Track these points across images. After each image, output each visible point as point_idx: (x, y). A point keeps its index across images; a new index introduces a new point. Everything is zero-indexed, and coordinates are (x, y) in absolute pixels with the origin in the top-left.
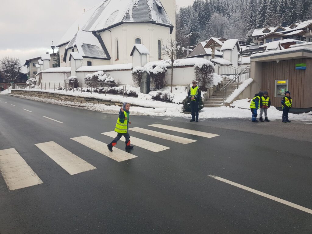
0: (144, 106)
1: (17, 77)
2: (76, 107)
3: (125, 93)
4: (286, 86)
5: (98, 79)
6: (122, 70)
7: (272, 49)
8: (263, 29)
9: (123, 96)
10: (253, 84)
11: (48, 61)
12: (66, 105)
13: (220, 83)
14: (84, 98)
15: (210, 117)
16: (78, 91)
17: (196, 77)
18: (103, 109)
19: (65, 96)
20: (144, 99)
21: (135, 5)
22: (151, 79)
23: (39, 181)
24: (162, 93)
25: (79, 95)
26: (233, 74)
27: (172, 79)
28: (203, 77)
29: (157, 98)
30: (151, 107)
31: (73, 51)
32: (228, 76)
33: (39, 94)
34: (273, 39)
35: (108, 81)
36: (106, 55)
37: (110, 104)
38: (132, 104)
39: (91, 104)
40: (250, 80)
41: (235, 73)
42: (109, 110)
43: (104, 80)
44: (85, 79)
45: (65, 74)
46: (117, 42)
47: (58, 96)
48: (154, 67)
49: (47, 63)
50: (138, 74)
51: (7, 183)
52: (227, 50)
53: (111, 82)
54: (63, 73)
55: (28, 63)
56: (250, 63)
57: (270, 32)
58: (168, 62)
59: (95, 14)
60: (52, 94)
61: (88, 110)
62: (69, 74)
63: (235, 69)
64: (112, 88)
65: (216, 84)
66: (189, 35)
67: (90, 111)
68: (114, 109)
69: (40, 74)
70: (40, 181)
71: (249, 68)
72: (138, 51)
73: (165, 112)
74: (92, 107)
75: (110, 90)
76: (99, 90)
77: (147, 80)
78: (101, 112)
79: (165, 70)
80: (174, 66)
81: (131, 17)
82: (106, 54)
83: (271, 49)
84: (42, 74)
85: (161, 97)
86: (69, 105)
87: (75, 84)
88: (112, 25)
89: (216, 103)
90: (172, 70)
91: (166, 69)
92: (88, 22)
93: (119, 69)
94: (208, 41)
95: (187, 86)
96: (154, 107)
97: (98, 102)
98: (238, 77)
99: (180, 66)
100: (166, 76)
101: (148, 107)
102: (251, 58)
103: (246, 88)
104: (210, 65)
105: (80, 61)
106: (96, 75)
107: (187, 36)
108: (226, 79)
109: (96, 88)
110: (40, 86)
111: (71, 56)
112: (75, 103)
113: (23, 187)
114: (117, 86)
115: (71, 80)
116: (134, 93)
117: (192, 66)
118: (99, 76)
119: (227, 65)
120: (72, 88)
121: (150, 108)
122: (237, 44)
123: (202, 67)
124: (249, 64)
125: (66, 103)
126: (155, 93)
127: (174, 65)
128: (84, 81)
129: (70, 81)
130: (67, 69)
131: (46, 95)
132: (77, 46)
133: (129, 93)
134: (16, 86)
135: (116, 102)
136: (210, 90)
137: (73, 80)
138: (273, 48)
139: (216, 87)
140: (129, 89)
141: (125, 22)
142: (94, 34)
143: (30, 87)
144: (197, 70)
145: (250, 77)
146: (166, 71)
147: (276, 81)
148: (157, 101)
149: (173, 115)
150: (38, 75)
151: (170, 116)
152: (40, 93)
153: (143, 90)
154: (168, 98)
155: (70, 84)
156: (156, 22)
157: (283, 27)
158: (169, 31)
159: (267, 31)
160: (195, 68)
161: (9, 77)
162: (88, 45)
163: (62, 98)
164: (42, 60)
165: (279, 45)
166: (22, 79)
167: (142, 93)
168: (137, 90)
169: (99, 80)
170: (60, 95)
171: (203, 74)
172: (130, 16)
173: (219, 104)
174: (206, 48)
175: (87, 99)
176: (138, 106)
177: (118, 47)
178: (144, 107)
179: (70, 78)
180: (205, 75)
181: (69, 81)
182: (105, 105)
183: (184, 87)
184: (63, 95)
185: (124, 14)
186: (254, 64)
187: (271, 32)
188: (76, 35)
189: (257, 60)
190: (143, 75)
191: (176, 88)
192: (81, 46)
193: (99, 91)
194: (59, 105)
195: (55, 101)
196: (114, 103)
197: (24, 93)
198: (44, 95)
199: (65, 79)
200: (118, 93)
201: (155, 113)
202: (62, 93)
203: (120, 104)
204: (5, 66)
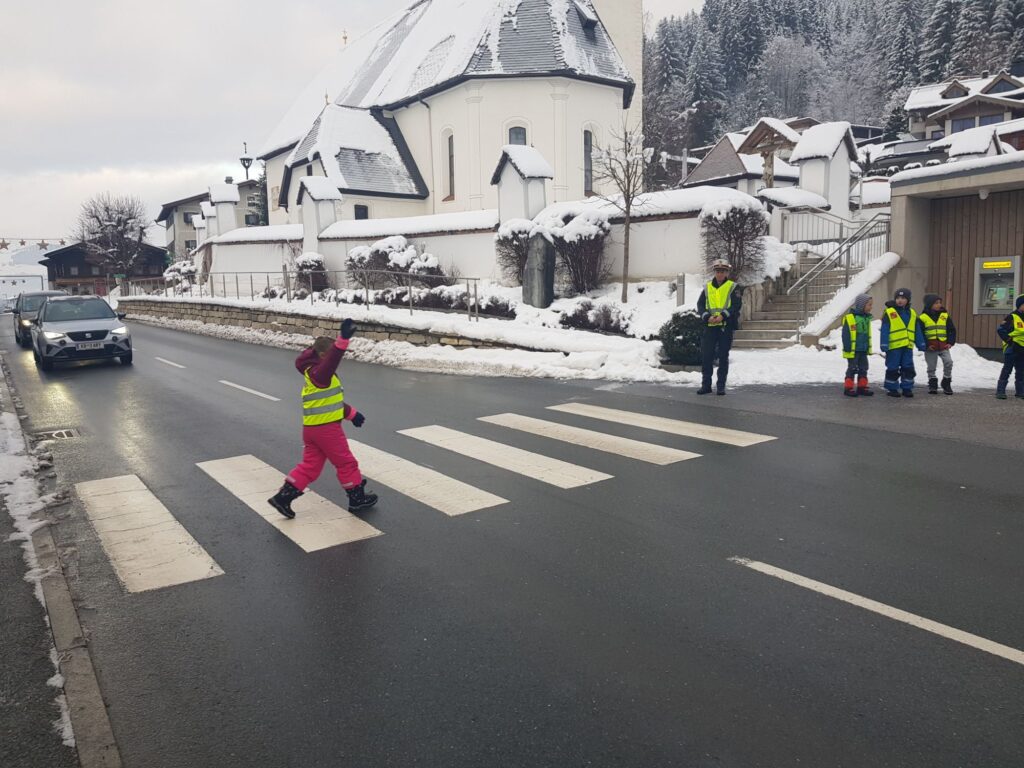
0: (536, 347)
1: (135, 260)
3: (474, 306)
4: (1010, 276)
5: (389, 261)
6: (464, 232)
7: (969, 154)
8: (943, 87)
9: (467, 316)
10: (899, 273)
11: (231, 207)
12: (288, 347)
13: (788, 268)
15: (749, 382)
16: (327, 300)
17: (708, 252)
18: (403, 357)
19: (285, 318)
20: (534, 324)
21: (507, 19)
22: (558, 260)
23: (212, 568)
24: (593, 304)
25: (329, 315)
26: (831, 240)
27: (626, 257)
28: (729, 251)
29: (576, 321)
30: (558, 351)
31: (310, 173)
32: (815, 247)
33: (204, 313)
34: (977, 119)
35: (420, 269)
36: (413, 185)
37: (425, 343)
38: (495, 339)
39: (366, 343)
40: (889, 259)
41: (837, 237)
42: (422, 361)
43: (408, 266)
44: (349, 263)
45: (286, 245)
46: (451, 139)
47: (264, 316)
48: (567, 219)
49: (228, 214)
50: (515, 242)
51: (117, 572)
52: (812, 158)
53: (430, 270)
54: (277, 245)
55: (167, 213)
56: (888, 200)
57: (967, 94)
58: (614, 203)
59: (379, 49)
60: (244, 310)
61: (359, 362)
62: (298, 245)
63: (839, 221)
64: (432, 291)
65: (774, 273)
66: (690, 113)
67: (364, 363)
68: (439, 359)
69: (208, 247)
70: (215, 568)
71: (886, 217)
72: (516, 168)
73: (603, 365)
74: (370, 351)
75: (426, 298)
76: (392, 296)
77: (544, 264)
79: (604, 230)
80: (634, 217)
81: (494, 56)
82: (415, 182)
83: (965, 152)
84: (214, 247)
85: (591, 316)
86: (298, 345)
87: (315, 279)
88: (433, 85)
89: (773, 335)
90: (627, 229)
91: (607, 225)
92: (356, 76)
93: (454, 227)
94: (751, 129)
95: (675, 281)
96: (567, 351)
97: (387, 334)
98: (848, 250)
99: (654, 216)
100: (606, 250)
101: (547, 351)
102: (894, 185)
103: (873, 285)
104: (755, 209)
105: (330, 205)
106: (381, 250)
107: (680, 116)
108: (810, 256)
109: (381, 291)
110: (207, 286)
111: (303, 188)
113: (167, 585)
114: (449, 282)
115: (304, 266)
116: (503, 305)
117: (694, 214)
118: (390, 252)
119: (814, 211)
120: (306, 291)
121: (553, 353)
122: (846, 139)
123: (728, 218)
124: (888, 204)
125: (289, 340)
126: (569, 306)
127: (635, 211)
128: (345, 268)
129: (301, 268)
130: (291, 231)
131: (225, 314)
132: (321, 154)
133: (488, 306)
134: (132, 288)
135: (445, 335)
136: (753, 293)
137: (311, 266)
138: (972, 151)
139: (774, 283)
140: (485, 294)
141: (475, 73)
142: (375, 117)
143: (174, 291)
144: (709, 226)
145: (888, 249)
146: (607, 232)
147: (977, 260)
148: (579, 333)
149: (628, 375)
150: (199, 250)
151: (619, 378)
152: (209, 308)
153: (532, 295)
154: (612, 322)
155: (302, 277)
156: (578, 72)
157: (1013, 77)
158: (621, 101)
159: (956, 90)
160: (704, 221)
161: (109, 258)
162: (358, 153)
163: (275, 323)
164: (213, 204)
165: (994, 138)
166: (151, 264)
167: (527, 304)
168: (512, 295)
169: (391, 264)
170: (270, 313)
171: (729, 241)
172: (491, 54)
173: (784, 340)
174: (744, 153)
176: (514, 346)
177: (451, 157)
178: (534, 350)
179: (300, 260)
180: (736, 245)
181: (297, 270)
182: (409, 344)
183: (665, 286)
184: (279, 314)
185: (473, 49)
186: (901, 205)
187: (972, 94)
188: (318, 122)
189: (914, 190)
190: (533, 246)
191: (641, 287)
192: (336, 156)
193: (393, 301)
194: (266, 346)
195: (256, 333)
196: (438, 338)
197: (158, 309)
198: (221, 314)
199: (286, 262)
200: (452, 306)
201: (571, 368)
202: (276, 309)
203: (459, 341)
204: (97, 224)
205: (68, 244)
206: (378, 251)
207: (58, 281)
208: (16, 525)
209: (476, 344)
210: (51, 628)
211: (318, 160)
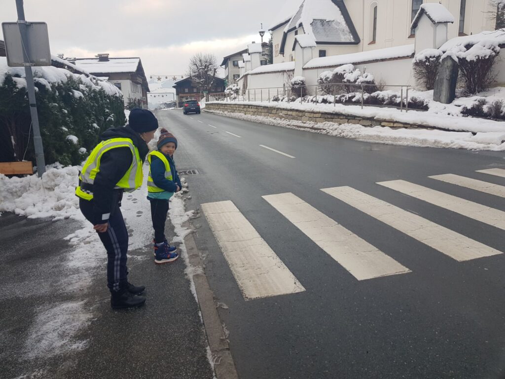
0: (450, 128)
1: (212, 85)
2: (306, 129)
3: (400, 103)
5: (344, 78)
6: (391, 59)
11: (258, 55)
12: (288, 127)
14: (320, 114)
16: (307, 101)
18: (357, 133)
19: (287, 112)
22: (460, 72)
23: (295, 283)
24: (487, 101)
25: (312, 109)
29: (475, 112)
30: (468, 131)
33: (245, 109)
35: (362, 82)
36: (352, 36)
37: (371, 125)
38: (420, 123)
39: (333, 125)
42: (371, 136)
43: (355, 81)
44: (320, 81)
45: (285, 73)
46: (376, 8)
47: (275, 111)
48: (468, 47)
49: (257, 59)
50: (427, 64)
53: (367, 82)
54: (281, 74)
55: (226, 62)
60: (265, 107)
61: (329, 136)
62: (291, 73)
64: (371, 95)
67: (333, 136)
68: (382, 135)
69: (246, 76)
70: (297, 284)
72: (429, 17)
73: (503, 141)
74: (336, 129)
75: (368, 99)
76: (346, 98)
77: (450, 76)
78: (355, 139)
79: (495, 52)
84: (249, 76)
85: (485, 108)
86: (294, 126)
87: (300, 90)
91: (498, 49)
93: (384, 57)
96: (475, 132)
97: (347, 120)
100: (493, 66)
101: (458, 131)
105: (310, 50)
106: (339, 73)
109: (339, 96)
110: (246, 96)
111: (296, 41)
112: (305, 123)
114: (381, 89)
115: (295, 84)
116: (420, 102)
118: (344, 74)
120: (295, 97)
121: (464, 133)
125: (289, 123)
126: (470, 102)
128: (317, 84)
129: (293, 85)
130: (288, 65)
131: (255, 110)
132: (303, 24)
133: (410, 103)
134: (210, 98)
135: (385, 121)
137: (299, 83)
142: (332, 1)
143: (230, 99)
146: (497, 53)
148: (475, 118)
150: (241, 79)
153: (440, 96)
154: (502, 112)
155: (293, 89)
161: (201, 84)
162: (322, 21)
163: (281, 114)
164: (249, 54)
166: (218, 87)
167: (437, 101)
168: (426, 96)
170: (278, 109)
175: (326, 116)
176: (434, 128)
177: (375, 19)
178: (448, 130)
179: (293, 81)
181: (291, 86)
182: (361, 126)
184: (284, 109)
188: (302, 6)
192: (311, 24)
193: (346, 101)
194: (277, 126)
195: (271, 119)
196: (380, 122)
197: (223, 107)
198: (253, 110)
199: (285, 82)
200: (385, 103)
201: (478, 143)
202: (282, 107)
203: (394, 124)
204: (196, 68)
205: (185, 78)
206: (337, 73)
207: (180, 95)
208: (175, 231)
209: (406, 126)
210: (204, 324)
211: (301, 27)
